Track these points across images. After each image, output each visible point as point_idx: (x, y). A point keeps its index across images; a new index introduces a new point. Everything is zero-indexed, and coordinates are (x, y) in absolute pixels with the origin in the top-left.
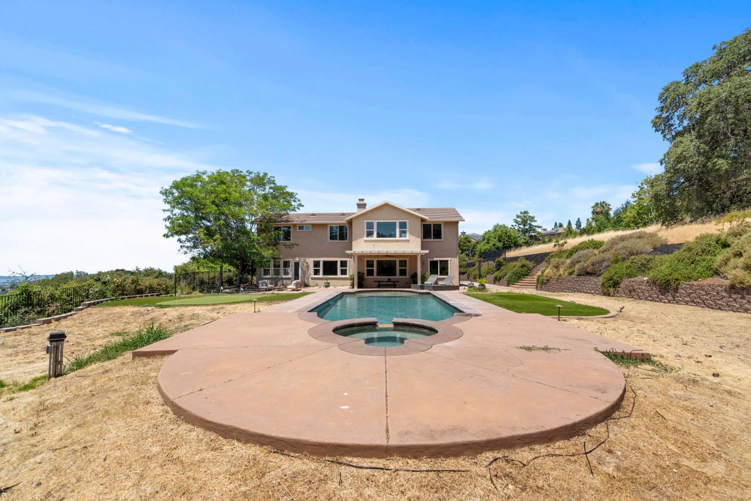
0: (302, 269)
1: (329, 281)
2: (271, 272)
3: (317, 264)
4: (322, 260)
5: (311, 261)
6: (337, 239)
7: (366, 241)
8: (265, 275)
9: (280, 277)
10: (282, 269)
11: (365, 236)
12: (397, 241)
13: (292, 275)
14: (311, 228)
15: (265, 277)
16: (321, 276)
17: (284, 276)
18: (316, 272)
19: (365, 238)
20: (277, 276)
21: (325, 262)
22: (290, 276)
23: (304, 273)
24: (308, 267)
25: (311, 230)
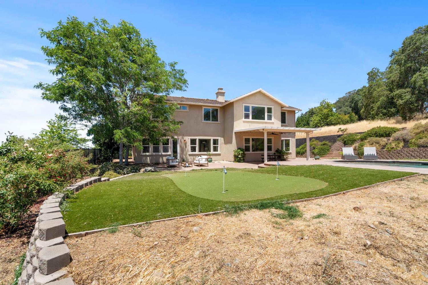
0: (181, 147)
1: (211, 157)
2: (150, 149)
3: (193, 142)
4: (198, 138)
5: (188, 139)
6: (210, 120)
7: (244, 122)
8: (143, 152)
9: (160, 154)
10: (161, 147)
11: (244, 118)
12: (266, 123)
13: (171, 152)
14: (188, 108)
15: (144, 154)
16: (197, 152)
17: (163, 154)
18: (193, 149)
19: (244, 120)
20: (157, 153)
21: (200, 140)
22: (169, 153)
23: (182, 150)
24: (186, 144)
25: (188, 111)
